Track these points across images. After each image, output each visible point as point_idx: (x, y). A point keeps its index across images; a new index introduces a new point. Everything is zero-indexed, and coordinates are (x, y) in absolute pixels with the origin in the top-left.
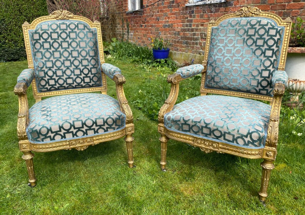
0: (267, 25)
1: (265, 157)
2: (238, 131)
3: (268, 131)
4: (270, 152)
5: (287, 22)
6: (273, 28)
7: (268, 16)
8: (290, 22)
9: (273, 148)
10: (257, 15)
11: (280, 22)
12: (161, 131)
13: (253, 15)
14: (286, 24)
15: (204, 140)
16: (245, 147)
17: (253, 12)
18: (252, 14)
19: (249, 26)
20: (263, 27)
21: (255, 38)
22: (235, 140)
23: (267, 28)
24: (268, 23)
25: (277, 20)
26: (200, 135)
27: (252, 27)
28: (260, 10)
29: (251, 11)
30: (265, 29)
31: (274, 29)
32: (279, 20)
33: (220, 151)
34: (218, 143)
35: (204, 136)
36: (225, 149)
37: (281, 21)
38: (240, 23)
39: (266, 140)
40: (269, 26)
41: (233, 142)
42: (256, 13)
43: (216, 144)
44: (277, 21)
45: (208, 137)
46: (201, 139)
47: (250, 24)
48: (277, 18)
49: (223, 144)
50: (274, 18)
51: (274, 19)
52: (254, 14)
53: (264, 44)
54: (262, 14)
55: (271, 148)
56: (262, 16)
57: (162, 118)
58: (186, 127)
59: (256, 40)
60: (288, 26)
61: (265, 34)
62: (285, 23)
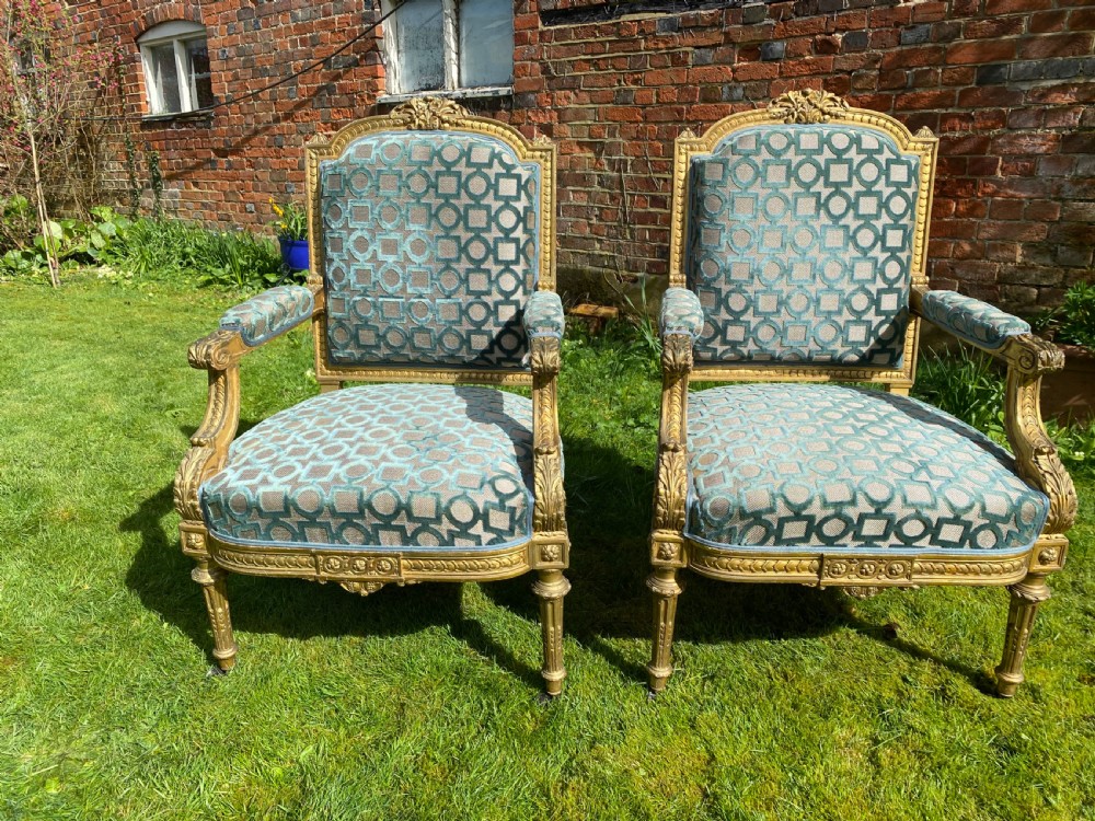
0: (879, 151)
1: (1037, 567)
2: (983, 508)
3: (1049, 490)
4: (1051, 551)
5: (924, 142)
6: (898, 161)
7: (869, 122)
8: (934, 143)
9: (1059, 535)
10: (837, 117)
11: (905, 141)
12: (668, 558)
13: (827, 117)
14: (923, 149)
15: (861, 559)
16: (1000, 553)
17: (826, 109)
18: (824, 113)
19: (828, 154)
20: (870, 155)
21: (851, 192)
22: (969, 537)
23: (882, 159)
24: (881, 145)
25: (896, 135)
26: (845, 546)
27: (839, 155)
28: (846, 104)
29: (819, 105)
30: (877, 163)
31: (902, 163)
32: (901, 134)
33: (915, 583)
34: (911, 560)
35: (862, 546)
36: (930, 572)
37: (907, 137)
38: (799, 142)
39: (1048, 518)
40: (887, 154)
41: (961, 544)
42: (833, 110)
43: (904, 562)
44: (896, 139)
45: (876, 546)
46: (850, 560)
47: (831, 147)
48: (896, 129)
49: (925, 559)
50: (887, 128)
51: (889, 132)
52: (829, 113)
53: (879, 211)
54: (850, 115)
55: (1054, 536)
56: (851, 122)
57: (677, 511)
58: (794, 529)
59: (857, 199)
60: (927, 155)
61: (879, 178)
62: (919, 146)
